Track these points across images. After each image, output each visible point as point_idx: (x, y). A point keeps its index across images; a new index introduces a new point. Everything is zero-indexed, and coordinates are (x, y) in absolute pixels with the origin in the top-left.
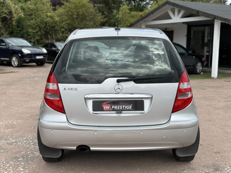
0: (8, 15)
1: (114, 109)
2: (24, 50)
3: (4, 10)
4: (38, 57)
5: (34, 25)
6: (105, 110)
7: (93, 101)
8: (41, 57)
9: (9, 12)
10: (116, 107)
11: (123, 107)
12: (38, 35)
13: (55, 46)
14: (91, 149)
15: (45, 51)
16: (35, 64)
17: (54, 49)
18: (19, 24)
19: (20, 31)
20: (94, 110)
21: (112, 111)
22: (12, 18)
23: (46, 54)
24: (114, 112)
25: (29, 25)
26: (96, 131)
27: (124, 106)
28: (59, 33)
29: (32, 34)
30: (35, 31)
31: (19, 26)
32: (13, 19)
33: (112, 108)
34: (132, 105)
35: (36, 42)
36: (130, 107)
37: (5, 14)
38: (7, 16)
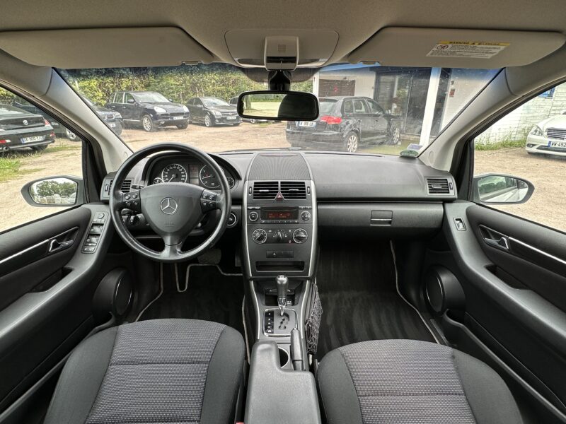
2: (157, 109)
4: (176, 118)
8: (181, 118)
12: (183, 88)
13: (201, 103)
15: (186, 110)
16: (175, 127)
17: (199, 106)
23: (187, 113)
28: (209, 86)
29: (174, 87)
30: (178, 84)
35: (181, 97)
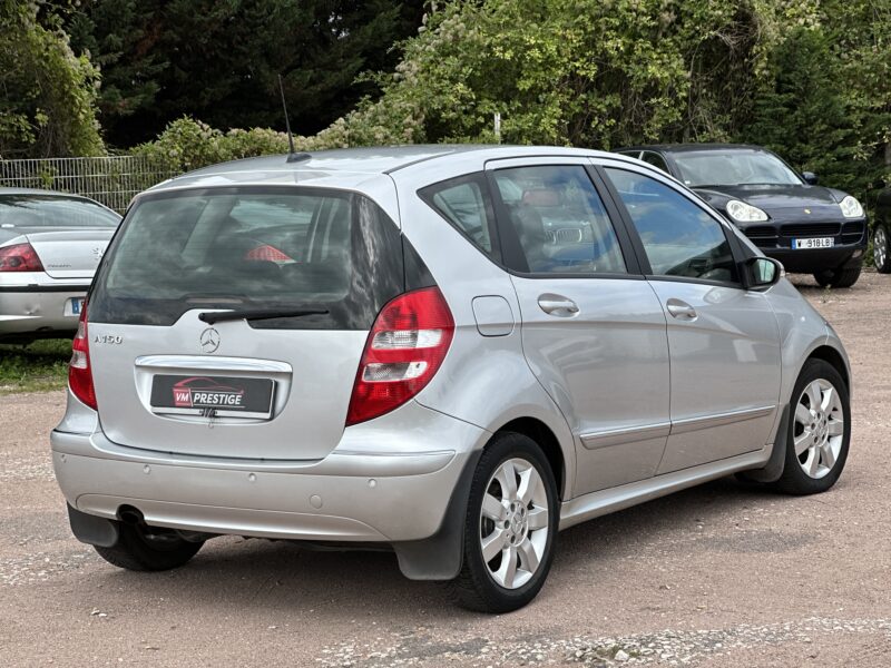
0: (728, 30)
1: (198, 401)
2: (736, 208)
3: (714, 9)
4: (804, 244)
5: (876, 68)
6: (178, 404)
7: (156, 377)
9: (735, 18)
10: (203, 397)
11: (219, 398)
14: (147, 518)
15: (851, 209)
18: (788, 71)
19: (792, 106)
20: (154, 403)
21: (195, 407)
22: (753, 42)
23: (853, 225)
24: (197, 411)
25: (852, 74)
26: (147, 464)
27: (222, 396)
31: (790, 82)
32: (755, 49)
33: (196, 398)
34: (242, 392)
36: (237, 401)
37: (715, 28)
38: (726, 38)
